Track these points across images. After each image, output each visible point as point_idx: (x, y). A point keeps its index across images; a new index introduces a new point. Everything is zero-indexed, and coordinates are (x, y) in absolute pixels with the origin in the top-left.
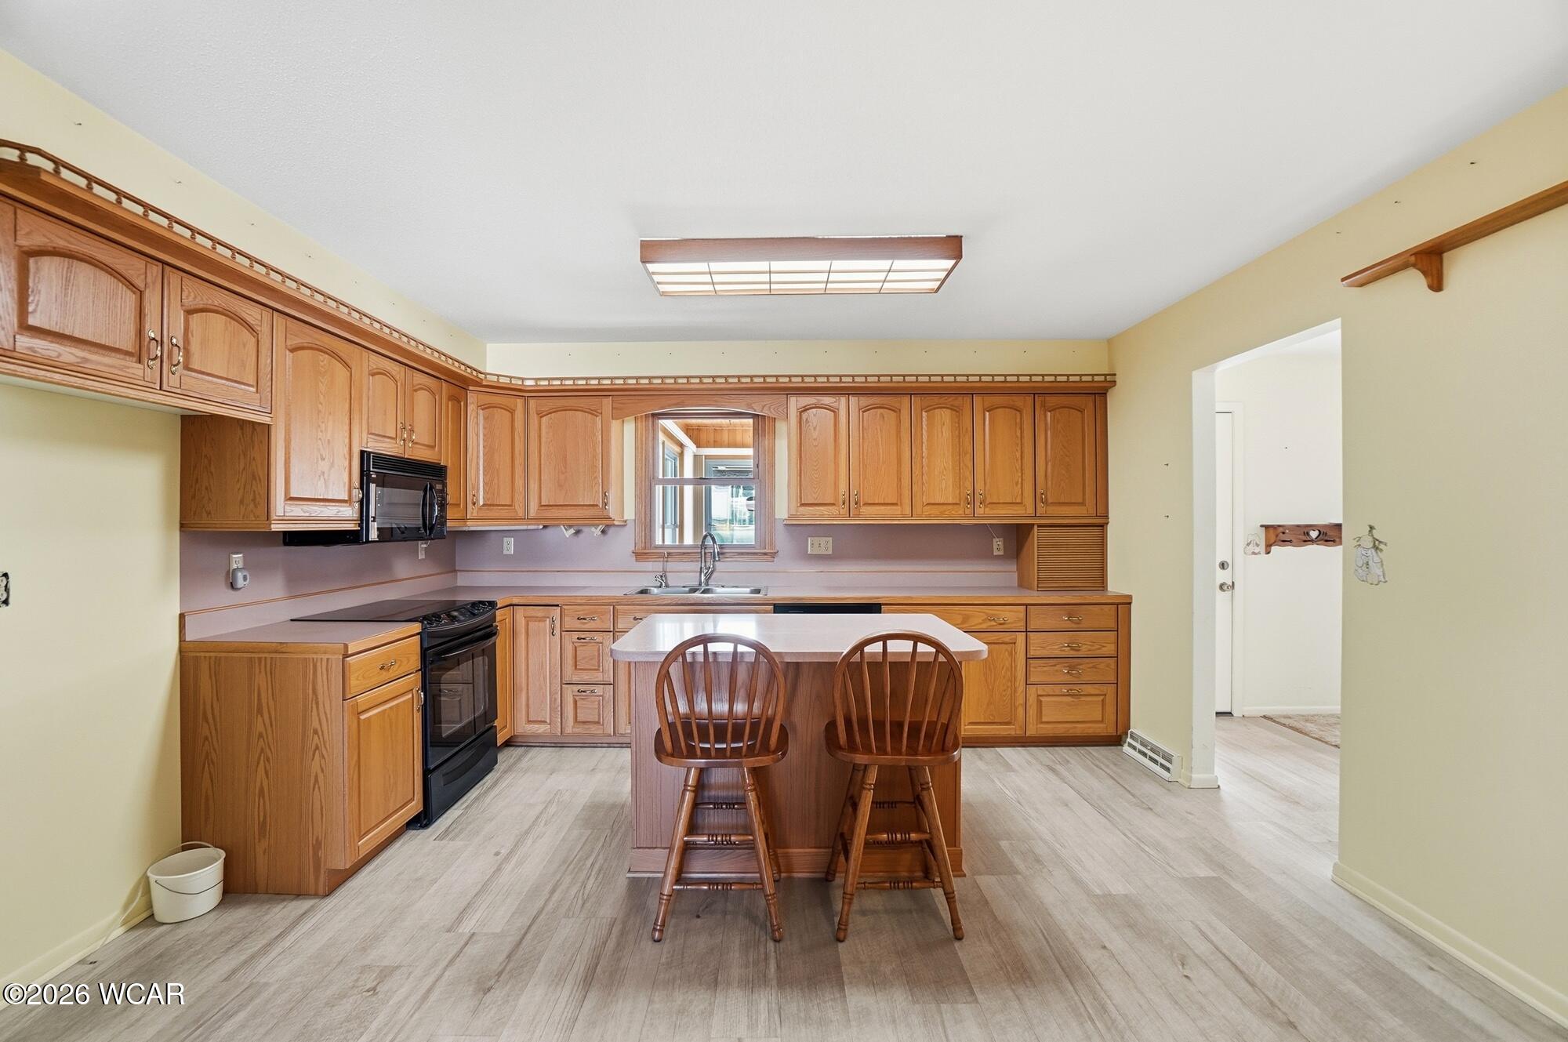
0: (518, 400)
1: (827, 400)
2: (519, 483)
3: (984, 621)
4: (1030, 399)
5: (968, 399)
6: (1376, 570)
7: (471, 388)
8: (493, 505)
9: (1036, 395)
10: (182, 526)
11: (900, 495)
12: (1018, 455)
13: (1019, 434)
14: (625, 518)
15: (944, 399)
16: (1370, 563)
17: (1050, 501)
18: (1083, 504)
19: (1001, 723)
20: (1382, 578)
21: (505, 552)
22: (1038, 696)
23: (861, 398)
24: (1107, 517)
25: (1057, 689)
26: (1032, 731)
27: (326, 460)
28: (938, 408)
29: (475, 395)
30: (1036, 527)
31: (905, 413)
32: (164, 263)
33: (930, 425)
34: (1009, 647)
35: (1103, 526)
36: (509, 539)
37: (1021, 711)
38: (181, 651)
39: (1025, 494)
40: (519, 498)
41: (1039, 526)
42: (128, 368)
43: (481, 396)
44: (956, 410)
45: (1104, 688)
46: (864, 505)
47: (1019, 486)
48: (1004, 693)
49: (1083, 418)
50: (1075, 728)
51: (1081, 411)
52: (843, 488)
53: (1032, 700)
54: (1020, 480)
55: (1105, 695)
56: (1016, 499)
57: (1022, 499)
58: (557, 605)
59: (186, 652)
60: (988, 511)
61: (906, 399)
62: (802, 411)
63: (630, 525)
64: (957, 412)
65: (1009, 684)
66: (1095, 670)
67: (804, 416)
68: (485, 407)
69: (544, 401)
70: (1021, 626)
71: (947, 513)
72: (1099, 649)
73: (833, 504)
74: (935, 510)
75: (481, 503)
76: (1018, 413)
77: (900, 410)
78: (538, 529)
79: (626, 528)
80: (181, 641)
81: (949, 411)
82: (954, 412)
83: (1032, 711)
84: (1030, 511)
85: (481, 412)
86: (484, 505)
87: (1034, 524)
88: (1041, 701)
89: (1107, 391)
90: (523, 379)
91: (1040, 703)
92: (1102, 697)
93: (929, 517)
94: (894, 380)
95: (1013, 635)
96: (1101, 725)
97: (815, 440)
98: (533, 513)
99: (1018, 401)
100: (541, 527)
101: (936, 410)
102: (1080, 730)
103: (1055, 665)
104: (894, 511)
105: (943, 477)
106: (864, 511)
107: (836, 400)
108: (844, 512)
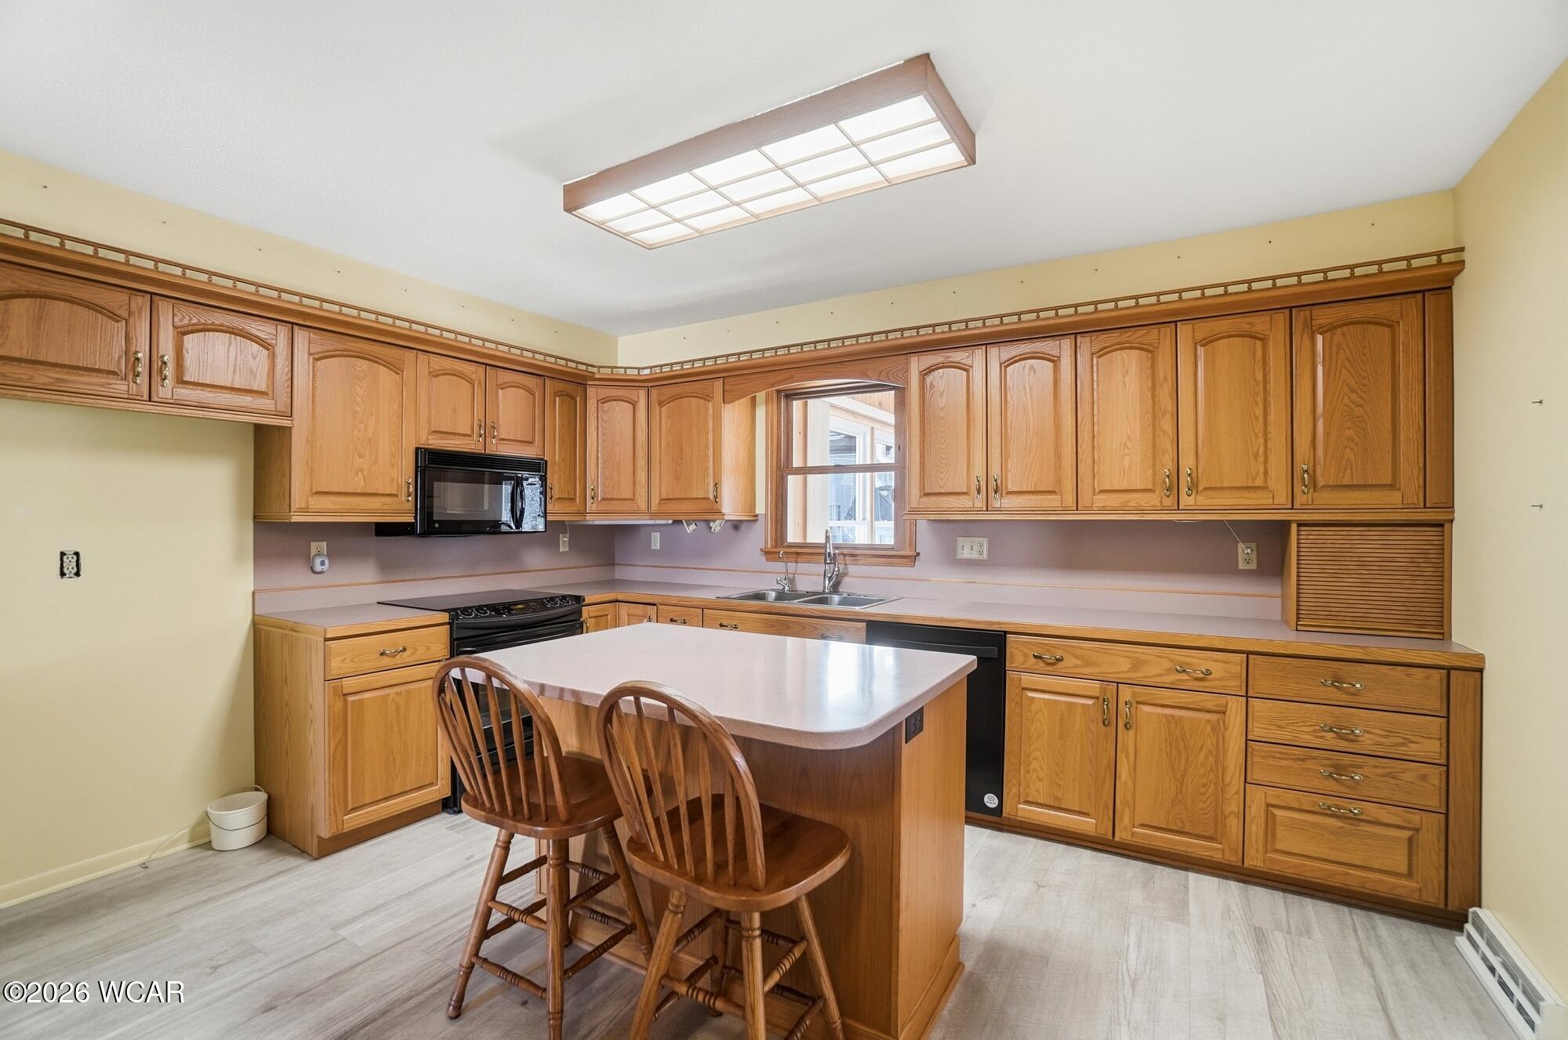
0: (641, 391)
1: (958, 355)
2: (642, 476)
3: (1168, 671)
4: (1281, 318)
5: (1167, 330)
7: (589, 383)
8: (613, 499)
9: (1294, 310)
10: (255, 517)
11: (1058, 479)
12: (1259, 411)
13: (1260, 377)
14: (757, 512)
15: (1126, 336)
17: (1321, 482)
18: (1393, 485)
19: (1198, 837)
21: (653, 547)
22: (1269, 805)
23: (1002, 348)
24: (1453, 508)
25: (1307, 801)
26: (1255, 860)
27: (366, 457)
28: (1118, 350)
29: (595, 390)
30: (1294, 527)
31: (1067, 361)
32: (152, 294)
33: (1106, 374)
34: (1214, 717)
35: (1442, 526)
36: (655, 533)
37: (1234, 825)
38: (254, 623)
39: (1272, 473)
40: (642, 492)
41: (1299, 525)
42: (110, 384)
43: (602, 390)
44: (1149, 350)
45: (1415, 818)
46: (1009, 492)
47: (1261, 459)
48: (1203, 790)
49: (1393, 338)
50: (1347, 874)
51: (1392, 326)
52: (979, 469)
53: (1256, 810)
54: (1261, 451)
55: (1417, 830)
56: (1253, 481)
57: (1266, 481)
58: (655, 605)
59: (259, 624)
60: (1202, 500)
61: (1069, 341)
62: (926, 374)
63: (761, 519)
64: (1151, 352)
65: (1212, 776)
66: (1392, 781)
67: (929, 379)
68: (607, 401)
69: (664, 390)
70: (1237, 685)
71: (1130, 504)
72: (1402, 744)
74: (1113, 500)
75: (601, 497)
76: (1259, 344)
77: (1059, 359)
78: (668, 524)
79: (758, 523)
80: (254, 614)
81: (1135, 353)
82: (1144, 354)
83: (1256, 829)
84: (1282, 498)
85: (602, 405)
86: (603, 499)
87: (1289, 522)
88: (1274, 815)
89: (1452, 281)
91: (1270, 819)
92: (1408, 834)
93: (1103, 509)
95: (1221, 700)
96: (1405, 882)
97: (941, 410)
98: (654, 507)
99: (1260, 323)
100: (670, 522)
101: (1116, 354)
102: (1356, 879)
103: (1303, 760)
104: (1052, 501)
105: (1127, 451)
106: (1008, 502)
107: (967, 354)
108: (980, 503)
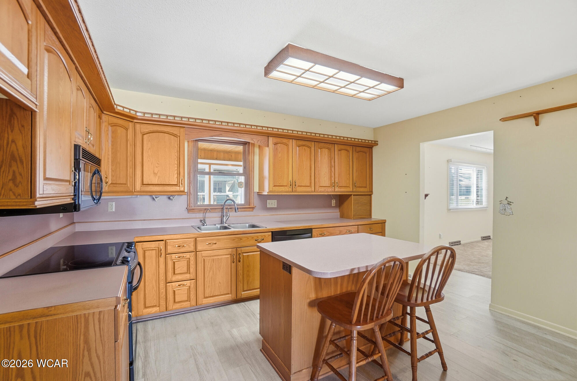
0: (131, 123)
1: (285, 141)
2: (130, 171)
4: (352, 147)
5: (333, 146)
6: (508, 211)
7: (105, 112)
8: (116, 184)
9: (354, 146)
11: (311, 183)
12: (348, 168)
13: (348, 161)
15: (325, 145)
16: (506, 208)
17: (357, 186)
18: (366, 187)
20: (511, 213)
21: (110, 210)
23: (297, 141)
24: (372, 192)
28: (324, 148)
29: (107, 117)
30: (352, 195)
31: (313, 149)
33: (321, 154)
35: (370, 195)
36: (112, 203)
39: (350, 183)
40: (130, 180)
41: (353, 195)
43: (110, 118)
44: (329, 149)
46: (298, 186)
47: (348, 180)
49: (366, 156)
51: (366, 153)
52: (290, 179)
54: (348, 178)
57: (348, 185)
58: (163, 240)
60: (339, 190)
61: (313, 143)
62: (275, 144)
63: (186, 194)
67: (276, 146)
68: (113, 125)
69: (146, 126)
71: (326, 190)
73: (287, 186)
74: (322, 189)
75: (110, 182)
76: (348, 153)
77: (311, 148)
81: (327, 150)
82: (329, 150)
84: (351, 190)
85: (110, 128)
86: (112, 184)
87: (351, 195)
89: (373, 147)
90: (136, 112)
93: (320, 191)
94: (307, 134)
97: (280, 157)
98: (138, 188)
99: (348, 148)
101: (323, 149)
104: (308, 189)
105: (325, 176)
106: (299, 189)
107: (288, 141)
108: (290, 189)
